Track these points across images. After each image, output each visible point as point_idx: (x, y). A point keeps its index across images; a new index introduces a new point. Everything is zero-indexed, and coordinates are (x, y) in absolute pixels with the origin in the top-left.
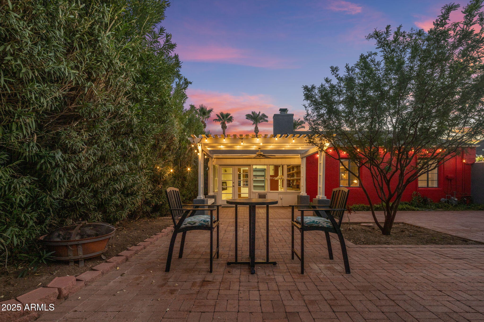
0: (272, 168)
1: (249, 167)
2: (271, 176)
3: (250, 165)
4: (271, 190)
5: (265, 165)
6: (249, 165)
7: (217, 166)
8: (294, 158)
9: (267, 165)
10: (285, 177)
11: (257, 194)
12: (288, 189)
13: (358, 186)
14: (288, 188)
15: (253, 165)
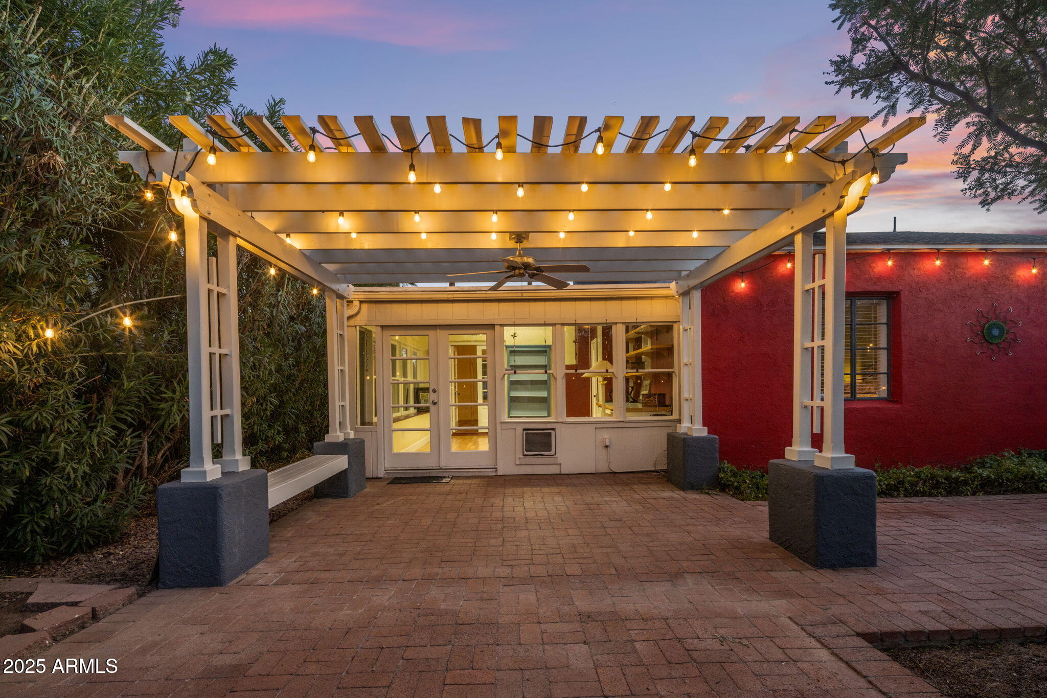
0: (569, 334)
1: (489, 332)
2: (568, 367)
3: (492, 326)
4: (569, 414)
5: (545, 325)
6: (489, 327)
7: (373, 329)
8: (651, 298)
9: (553, 325)
10: (620, 370)
11: (519, 430)
12: (628, 410)
13: (885, 395)
14: (631, 405)
15: (502, 325)
